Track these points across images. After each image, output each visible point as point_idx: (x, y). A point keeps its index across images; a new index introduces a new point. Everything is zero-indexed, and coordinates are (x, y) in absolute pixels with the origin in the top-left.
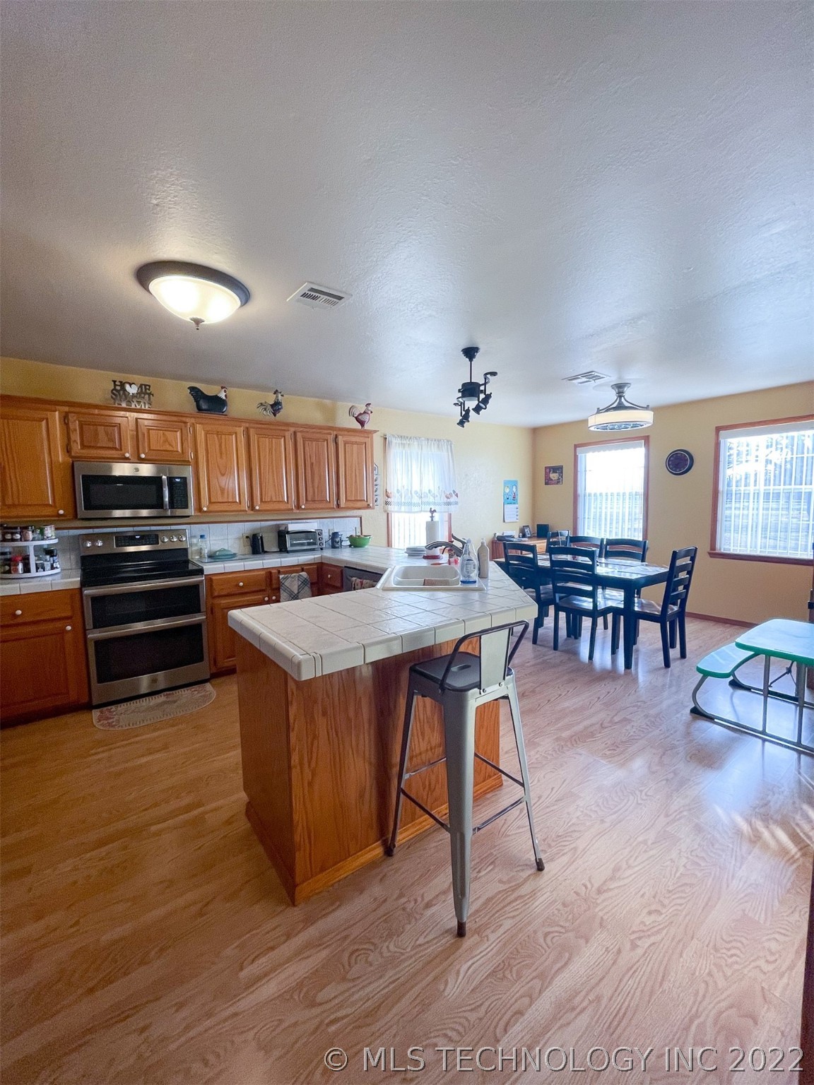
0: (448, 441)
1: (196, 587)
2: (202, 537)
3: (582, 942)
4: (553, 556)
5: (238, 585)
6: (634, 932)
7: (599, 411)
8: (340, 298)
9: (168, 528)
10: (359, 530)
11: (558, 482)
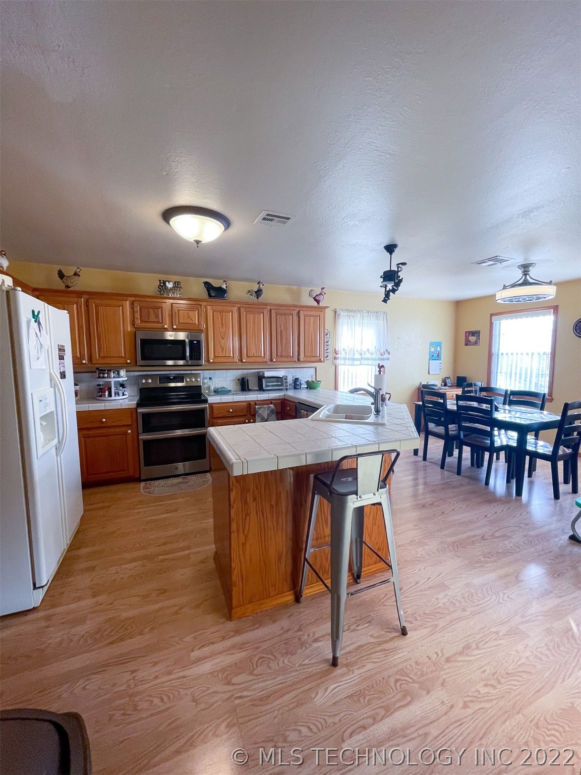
0: (384, 313)
1: (203, 411)
2: (210, 378)
3: (425, 692)
4: (459, 401)
5: (229, 411)
6: (468, 696)
7: (505, 287)
8: (288, 219)
9: (190, 372)
10: (314, 377)
11: (476, 343)
